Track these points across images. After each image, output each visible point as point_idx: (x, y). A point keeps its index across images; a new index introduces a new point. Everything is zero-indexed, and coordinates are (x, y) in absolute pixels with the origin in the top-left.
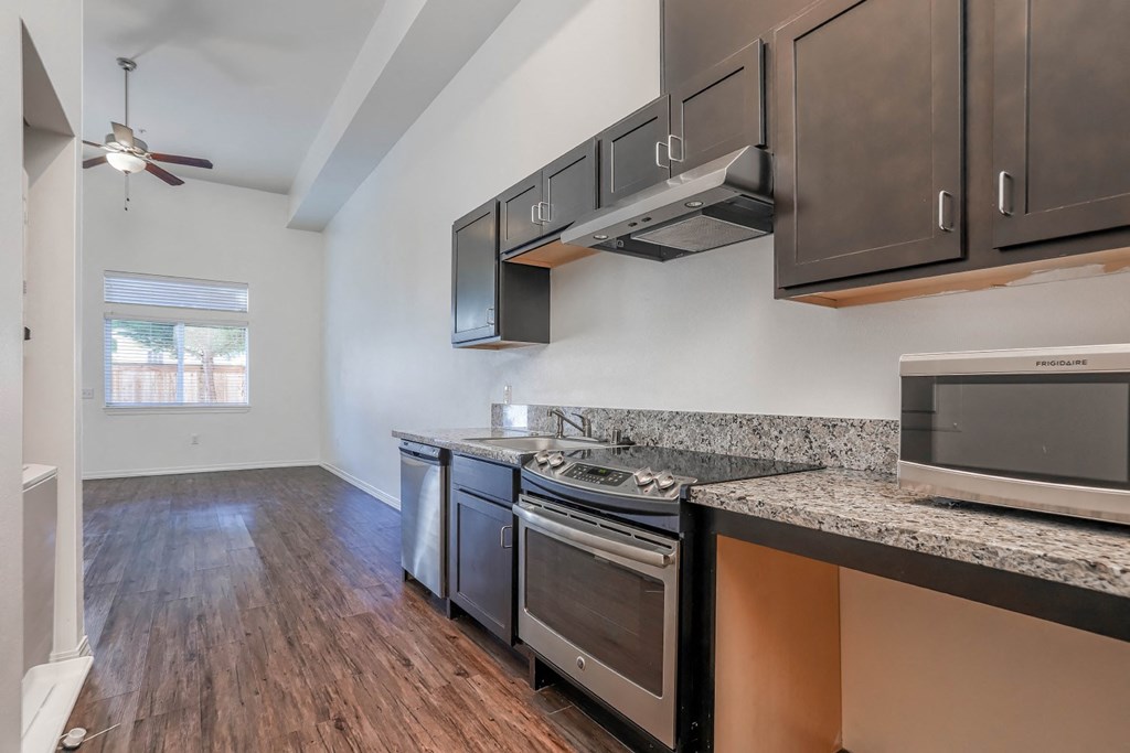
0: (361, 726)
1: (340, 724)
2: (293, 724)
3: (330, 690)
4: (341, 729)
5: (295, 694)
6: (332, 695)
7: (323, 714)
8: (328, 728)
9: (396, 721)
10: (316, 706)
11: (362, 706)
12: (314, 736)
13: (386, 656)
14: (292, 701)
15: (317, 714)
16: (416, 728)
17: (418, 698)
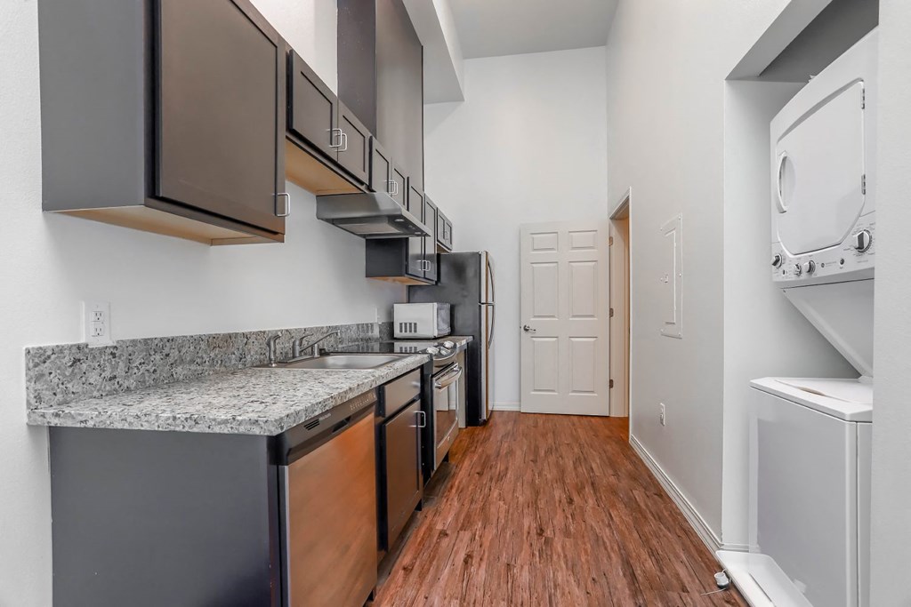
0: (529, 528)
1: (541, 532)
2: (568, 542)
3: (538, 559)
4: (541, 530)
5: (564, 566)
6: (537, 554)
7: (548, 542)
8: (549, 533)
9: (510, 522)
10: (551, 550)
11: (522, 539)
12: (557, 531)
13: (477, 574)
14: (567, 560)
15: (552, 544)
16: (502, 516)
17: (486, 530)
